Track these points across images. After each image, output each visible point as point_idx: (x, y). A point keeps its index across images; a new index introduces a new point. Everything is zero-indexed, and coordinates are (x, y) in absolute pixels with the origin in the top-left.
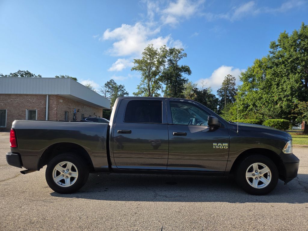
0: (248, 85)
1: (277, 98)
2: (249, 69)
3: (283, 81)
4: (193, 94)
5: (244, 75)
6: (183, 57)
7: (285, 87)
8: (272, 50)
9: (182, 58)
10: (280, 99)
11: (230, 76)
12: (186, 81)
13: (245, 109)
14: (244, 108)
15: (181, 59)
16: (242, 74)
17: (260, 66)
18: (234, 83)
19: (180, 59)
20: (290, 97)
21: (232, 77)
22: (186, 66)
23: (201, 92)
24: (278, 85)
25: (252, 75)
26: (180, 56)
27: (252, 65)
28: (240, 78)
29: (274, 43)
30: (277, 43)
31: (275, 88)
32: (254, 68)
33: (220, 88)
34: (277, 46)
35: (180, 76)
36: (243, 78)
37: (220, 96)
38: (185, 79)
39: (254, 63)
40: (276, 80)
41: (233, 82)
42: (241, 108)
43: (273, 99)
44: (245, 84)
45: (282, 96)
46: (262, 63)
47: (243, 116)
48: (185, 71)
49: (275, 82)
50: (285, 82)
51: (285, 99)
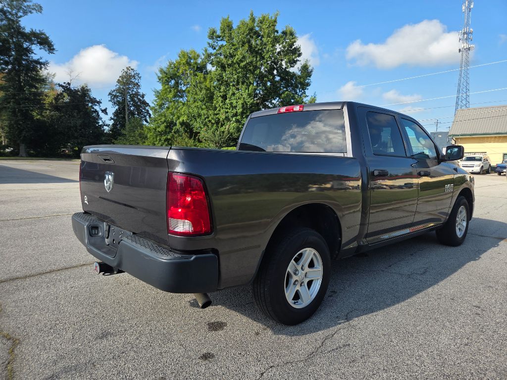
0: (170, 91)
1: (224, 117)
2: (171, 64)
3: (231, 92)
4: (61, 94)
5: (165, 73)
6: (34, 11)
7: (234, 102)
8: (211, 41)
9: (30, 12)
10: (227, 119)
11: (132, 69)
12: (44, 65)
13: (168, 130)
14: (166, 127)
15: (29, 14)
16: (162, 71)
17: (188, 63)
18: (137, 84)
19: (25, 13)
20: (239, 117)
21: (135, 72)
22: (43, 34)
23: (78, 91)
24: (224, 97)
25: (176, 74)
26: (25, 7)
27: (175, 59)
28: (158, 77)
29: (214, 32)
30: (219, 33)
31: (220, 102)
32: (179, 63)
33: (114, 88)
34: (219, 37)
35: (28, 51)
36: (162, 78)
37: (115, 103)
38: (41, 61)
39: (179, 57)
40: (222, 90)
41: (137, 81)
42: (162, 127)
43: (218, 118)
44: (166, 89)
45: (230, 115)
46: (190, 58)
47: (165, 140)
48: (41, 44)
49: (220, 92)
50: (234, 94)
51: (234, 119)
